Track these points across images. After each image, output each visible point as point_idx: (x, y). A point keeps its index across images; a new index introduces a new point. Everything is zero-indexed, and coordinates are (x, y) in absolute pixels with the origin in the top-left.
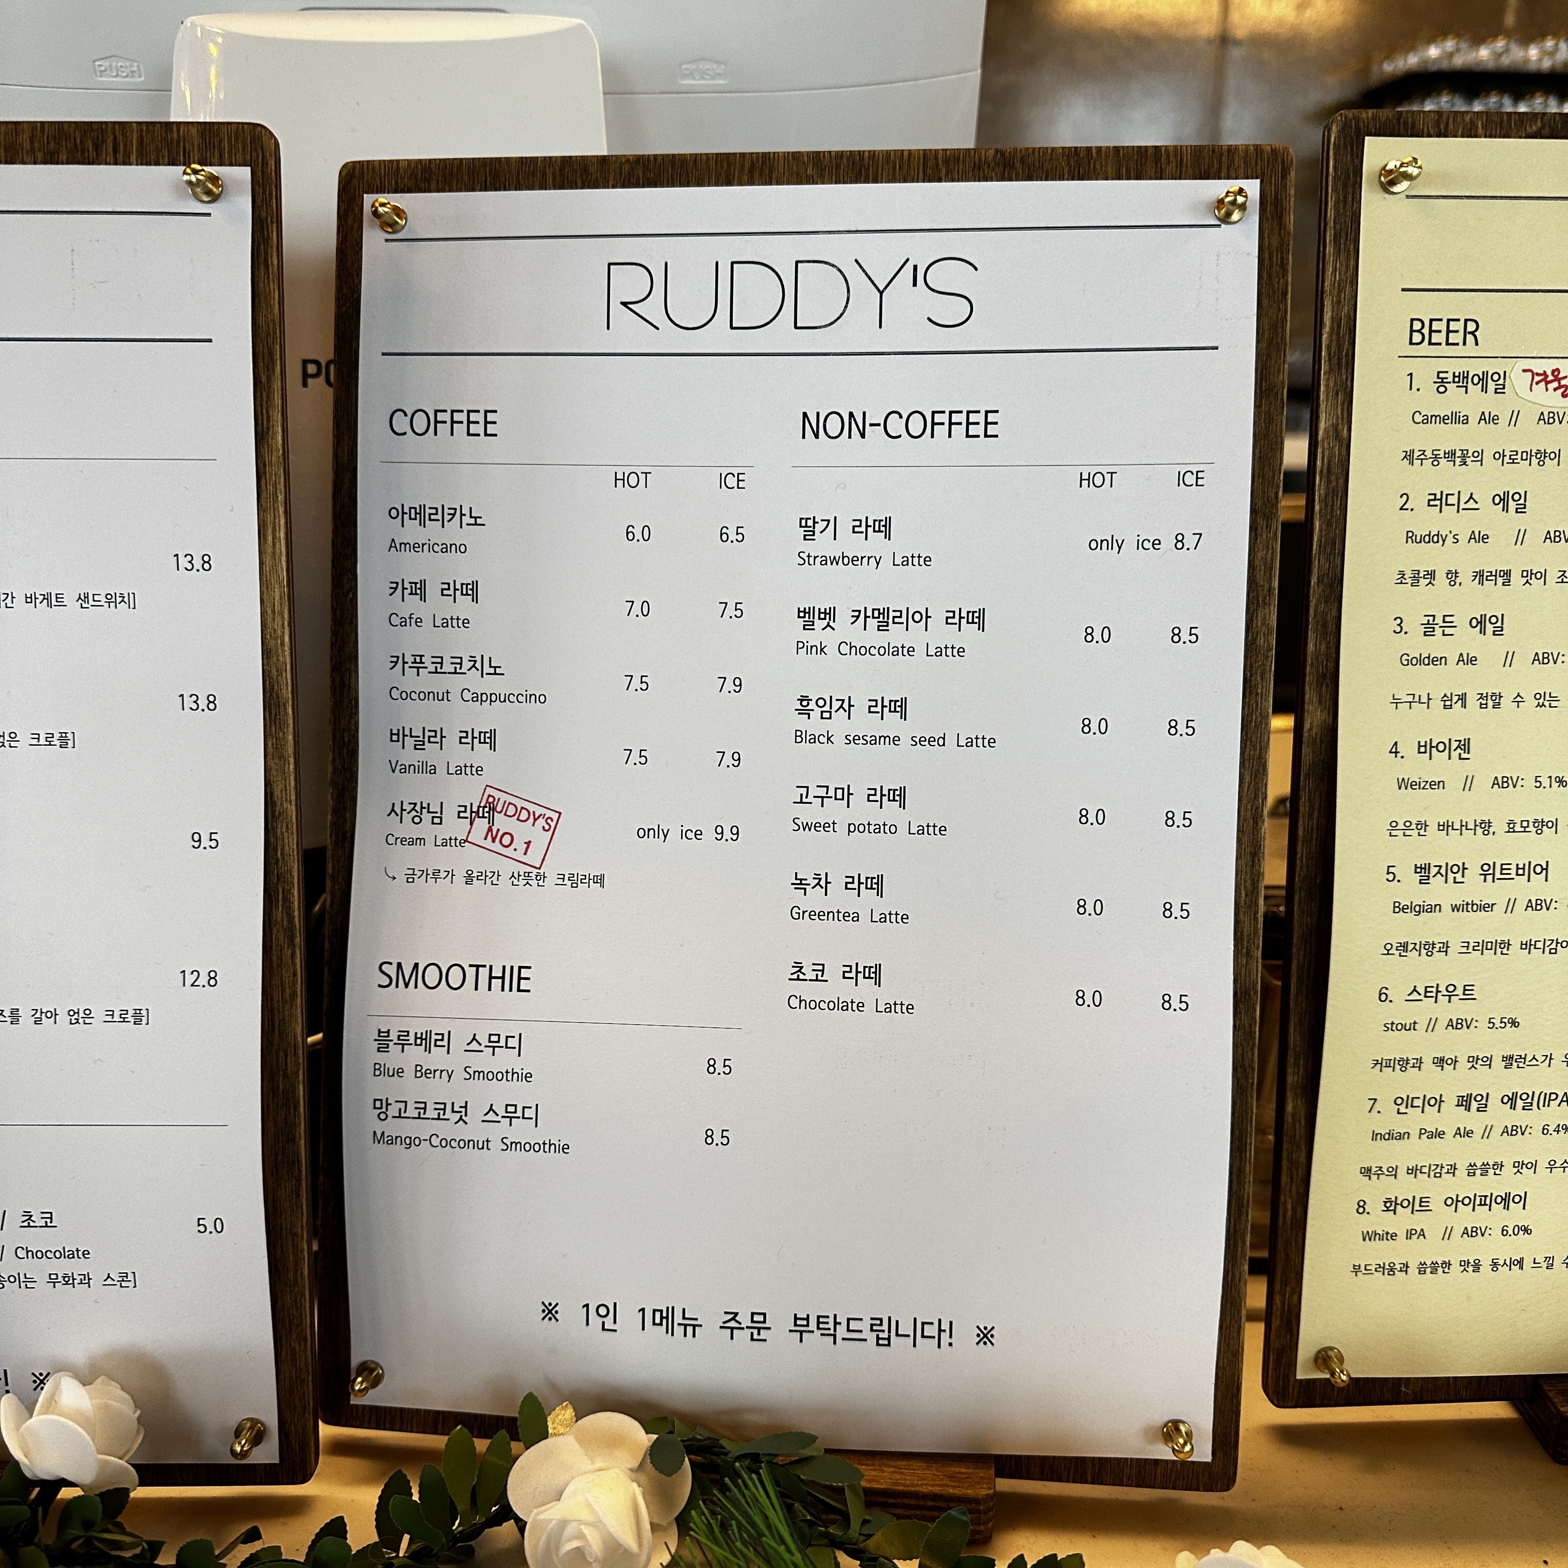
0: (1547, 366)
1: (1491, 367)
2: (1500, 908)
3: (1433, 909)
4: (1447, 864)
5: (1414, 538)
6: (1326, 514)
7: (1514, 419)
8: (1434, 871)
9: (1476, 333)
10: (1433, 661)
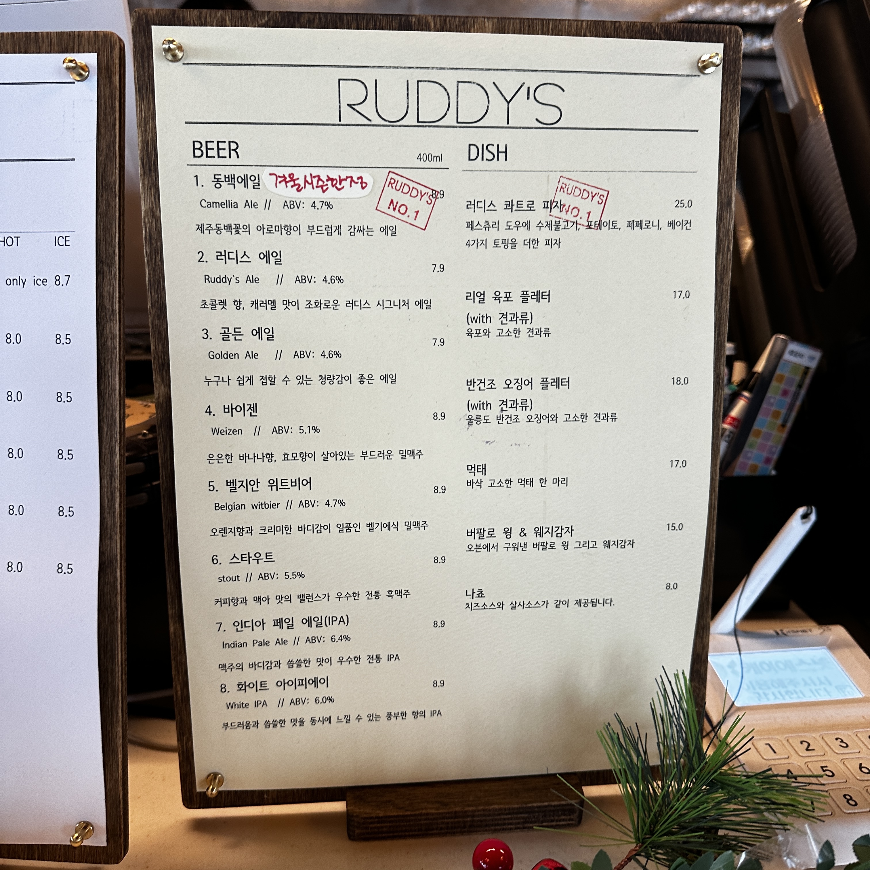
0: (286, 172)
1: (249, 171)
2: (283, 506)
3: (240, 507)
4: (247, 480)
5: (210, 279)
6: (152, 264)
7: (268, 204)
8: (239, 484)
9: (237, 150)
10: (229, 356)
